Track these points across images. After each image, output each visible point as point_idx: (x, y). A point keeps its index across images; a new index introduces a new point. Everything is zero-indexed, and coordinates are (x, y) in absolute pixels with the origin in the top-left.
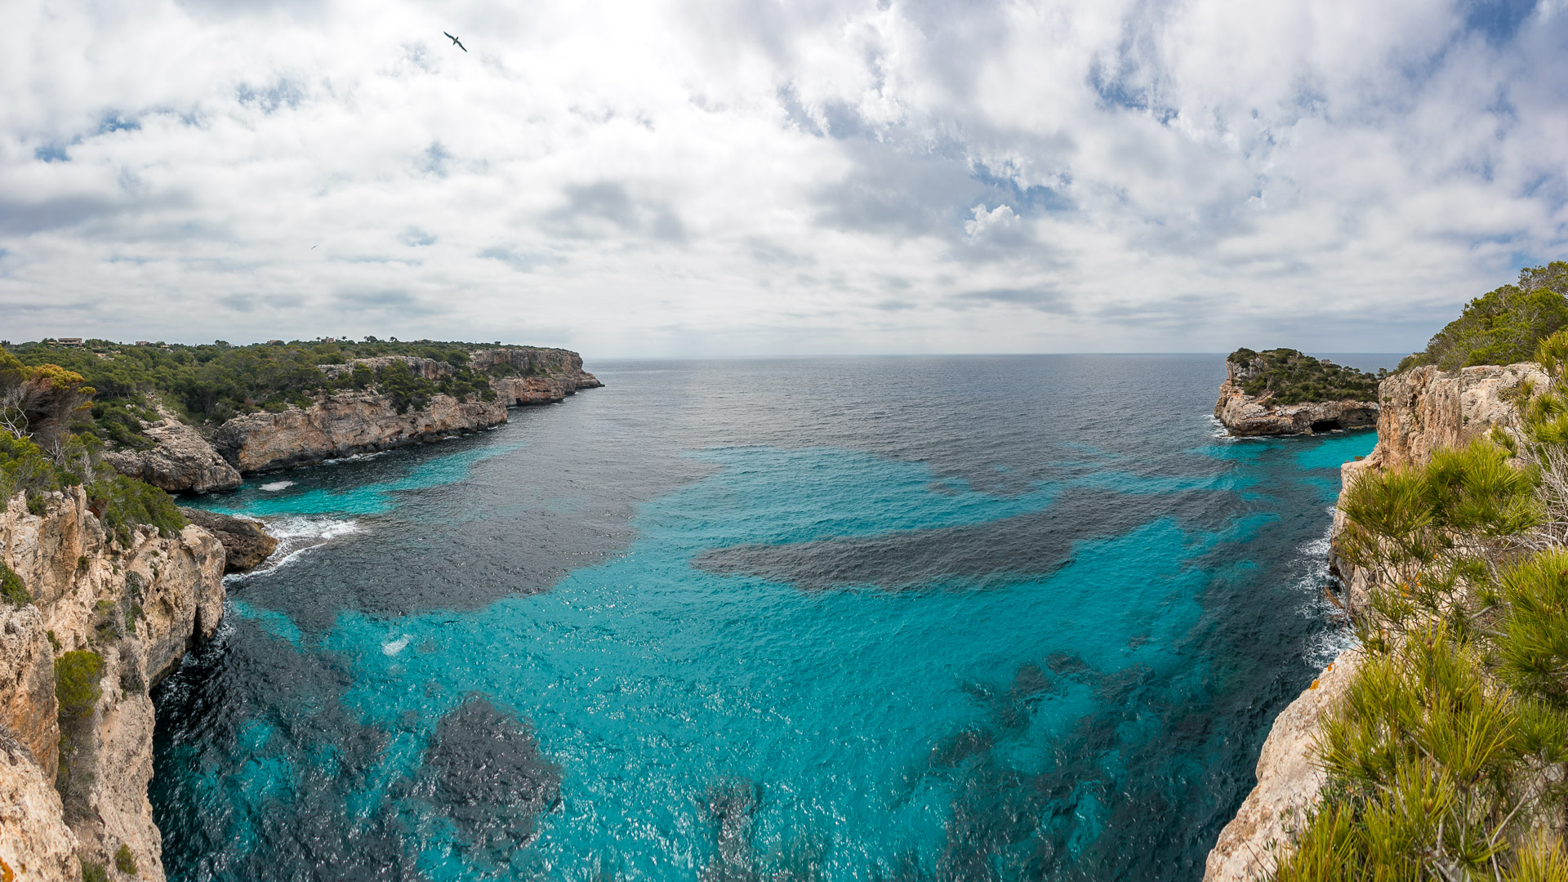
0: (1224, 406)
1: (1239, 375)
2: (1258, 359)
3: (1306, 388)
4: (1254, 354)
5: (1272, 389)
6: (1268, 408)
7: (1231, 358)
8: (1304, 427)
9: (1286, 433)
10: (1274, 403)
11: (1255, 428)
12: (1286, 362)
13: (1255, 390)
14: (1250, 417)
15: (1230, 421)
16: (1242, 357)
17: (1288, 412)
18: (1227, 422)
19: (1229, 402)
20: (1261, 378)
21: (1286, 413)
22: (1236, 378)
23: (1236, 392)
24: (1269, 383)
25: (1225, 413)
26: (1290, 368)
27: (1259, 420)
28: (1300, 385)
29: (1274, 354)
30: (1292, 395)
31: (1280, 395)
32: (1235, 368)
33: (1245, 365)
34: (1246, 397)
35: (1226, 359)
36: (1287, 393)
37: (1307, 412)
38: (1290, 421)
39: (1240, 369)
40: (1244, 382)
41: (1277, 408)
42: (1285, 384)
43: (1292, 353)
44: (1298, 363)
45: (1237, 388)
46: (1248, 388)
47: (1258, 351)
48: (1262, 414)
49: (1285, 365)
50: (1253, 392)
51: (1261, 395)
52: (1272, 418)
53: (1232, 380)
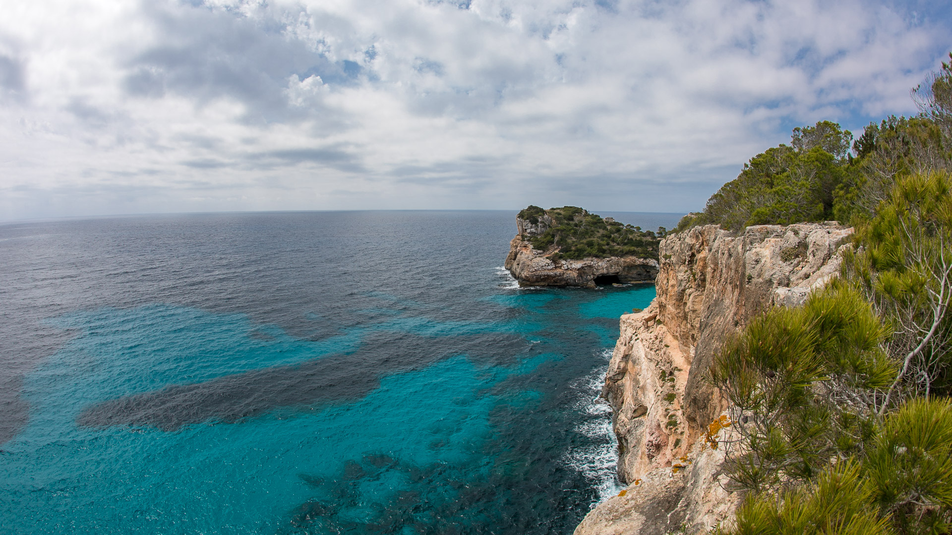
0: (515, 259)
3: (590, 244)
4: (543, 212)
8: (588, 281)
11: (543, 280)
14: (538, 270)
18: (517, 274)
21: (572, 267)
23: (526, 247)
27: (546, 273)
29: (562, 212)
30: (577, 250)
32: (525, 224)
33: (534, 222)
34: (534, 252)
36: (573, 248)
38: (575, 274)
39: (530, 225)
40: (533, 238)
44: (584, 221)
50: (541, 247)
52: (558, 271)
53: (523, 236)
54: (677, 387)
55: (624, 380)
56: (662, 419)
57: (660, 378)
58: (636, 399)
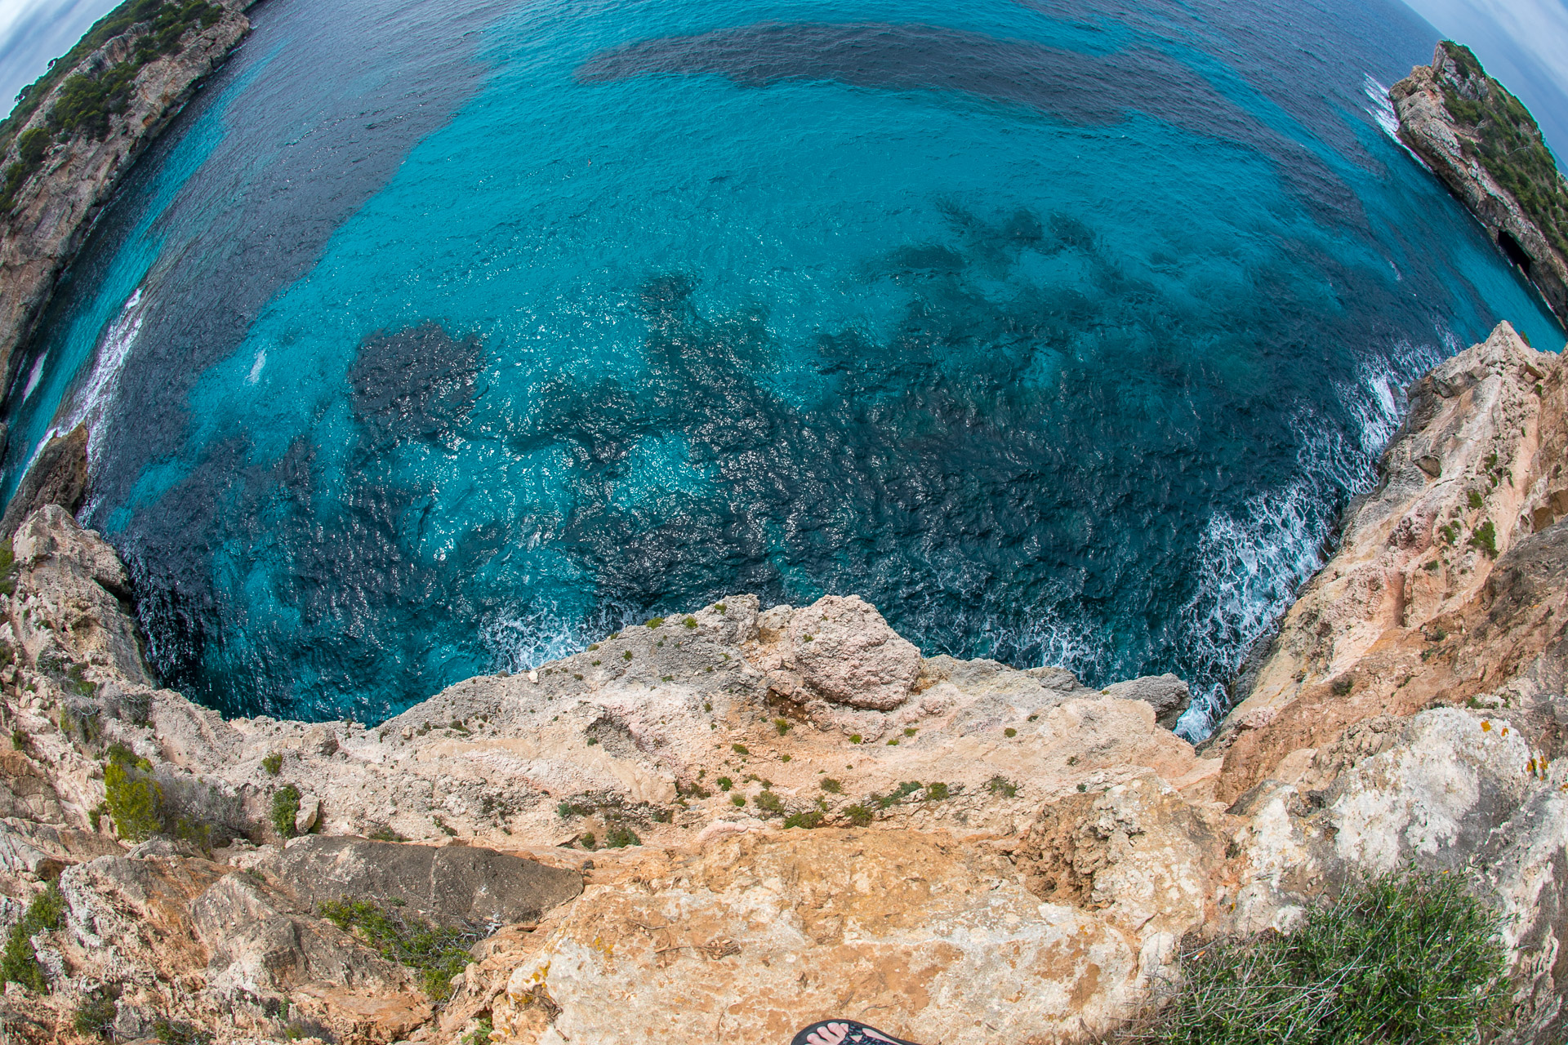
0: (1409, 94)
1: (1448, 76)
3: (1523, 183)
4: (1482, 75)
5: (1482, 134)
8: (1491, 223)
9: (1465, 202)
10: (1475, 154)
11: (1434, 158)
12: (1517, 125)
14: (1436, 139)
15: (1406, 119)
17: (1484, 183)
18: (1403, 116)
19: (1416, 94)
20: (1475, 108)
21: (1481, 182)
22: (1441, 76)
23: (1433, 92)
24: (1482, 125)
25: (1404, 103)
26: (1518, 136)
27: (1444, 153)
28: (1518, 169)
29: (1507, 98)
30: (1502, 170)
32: (1446, 61)
33: (1462, 71)
34: (1442, 110)
36: (1498, 161)
38: (1481, 197)
39: (1453, 70)
40: (1449, 91)
41: (1475, 164)
42: (1502, 148)
43: (1531, 122)
44: (1532, 143)
45: (1436, 88)
46: (1451, 103)
48: (1452, 151)
49: (1513, 125)
51: (1463, 127)
52: (1461, 168)
53: (1436, 75)
54: (1491, 499)
55: (1445, 402)
56: (1445, 512)
57: (1486, 459)
58: (1439, 445)
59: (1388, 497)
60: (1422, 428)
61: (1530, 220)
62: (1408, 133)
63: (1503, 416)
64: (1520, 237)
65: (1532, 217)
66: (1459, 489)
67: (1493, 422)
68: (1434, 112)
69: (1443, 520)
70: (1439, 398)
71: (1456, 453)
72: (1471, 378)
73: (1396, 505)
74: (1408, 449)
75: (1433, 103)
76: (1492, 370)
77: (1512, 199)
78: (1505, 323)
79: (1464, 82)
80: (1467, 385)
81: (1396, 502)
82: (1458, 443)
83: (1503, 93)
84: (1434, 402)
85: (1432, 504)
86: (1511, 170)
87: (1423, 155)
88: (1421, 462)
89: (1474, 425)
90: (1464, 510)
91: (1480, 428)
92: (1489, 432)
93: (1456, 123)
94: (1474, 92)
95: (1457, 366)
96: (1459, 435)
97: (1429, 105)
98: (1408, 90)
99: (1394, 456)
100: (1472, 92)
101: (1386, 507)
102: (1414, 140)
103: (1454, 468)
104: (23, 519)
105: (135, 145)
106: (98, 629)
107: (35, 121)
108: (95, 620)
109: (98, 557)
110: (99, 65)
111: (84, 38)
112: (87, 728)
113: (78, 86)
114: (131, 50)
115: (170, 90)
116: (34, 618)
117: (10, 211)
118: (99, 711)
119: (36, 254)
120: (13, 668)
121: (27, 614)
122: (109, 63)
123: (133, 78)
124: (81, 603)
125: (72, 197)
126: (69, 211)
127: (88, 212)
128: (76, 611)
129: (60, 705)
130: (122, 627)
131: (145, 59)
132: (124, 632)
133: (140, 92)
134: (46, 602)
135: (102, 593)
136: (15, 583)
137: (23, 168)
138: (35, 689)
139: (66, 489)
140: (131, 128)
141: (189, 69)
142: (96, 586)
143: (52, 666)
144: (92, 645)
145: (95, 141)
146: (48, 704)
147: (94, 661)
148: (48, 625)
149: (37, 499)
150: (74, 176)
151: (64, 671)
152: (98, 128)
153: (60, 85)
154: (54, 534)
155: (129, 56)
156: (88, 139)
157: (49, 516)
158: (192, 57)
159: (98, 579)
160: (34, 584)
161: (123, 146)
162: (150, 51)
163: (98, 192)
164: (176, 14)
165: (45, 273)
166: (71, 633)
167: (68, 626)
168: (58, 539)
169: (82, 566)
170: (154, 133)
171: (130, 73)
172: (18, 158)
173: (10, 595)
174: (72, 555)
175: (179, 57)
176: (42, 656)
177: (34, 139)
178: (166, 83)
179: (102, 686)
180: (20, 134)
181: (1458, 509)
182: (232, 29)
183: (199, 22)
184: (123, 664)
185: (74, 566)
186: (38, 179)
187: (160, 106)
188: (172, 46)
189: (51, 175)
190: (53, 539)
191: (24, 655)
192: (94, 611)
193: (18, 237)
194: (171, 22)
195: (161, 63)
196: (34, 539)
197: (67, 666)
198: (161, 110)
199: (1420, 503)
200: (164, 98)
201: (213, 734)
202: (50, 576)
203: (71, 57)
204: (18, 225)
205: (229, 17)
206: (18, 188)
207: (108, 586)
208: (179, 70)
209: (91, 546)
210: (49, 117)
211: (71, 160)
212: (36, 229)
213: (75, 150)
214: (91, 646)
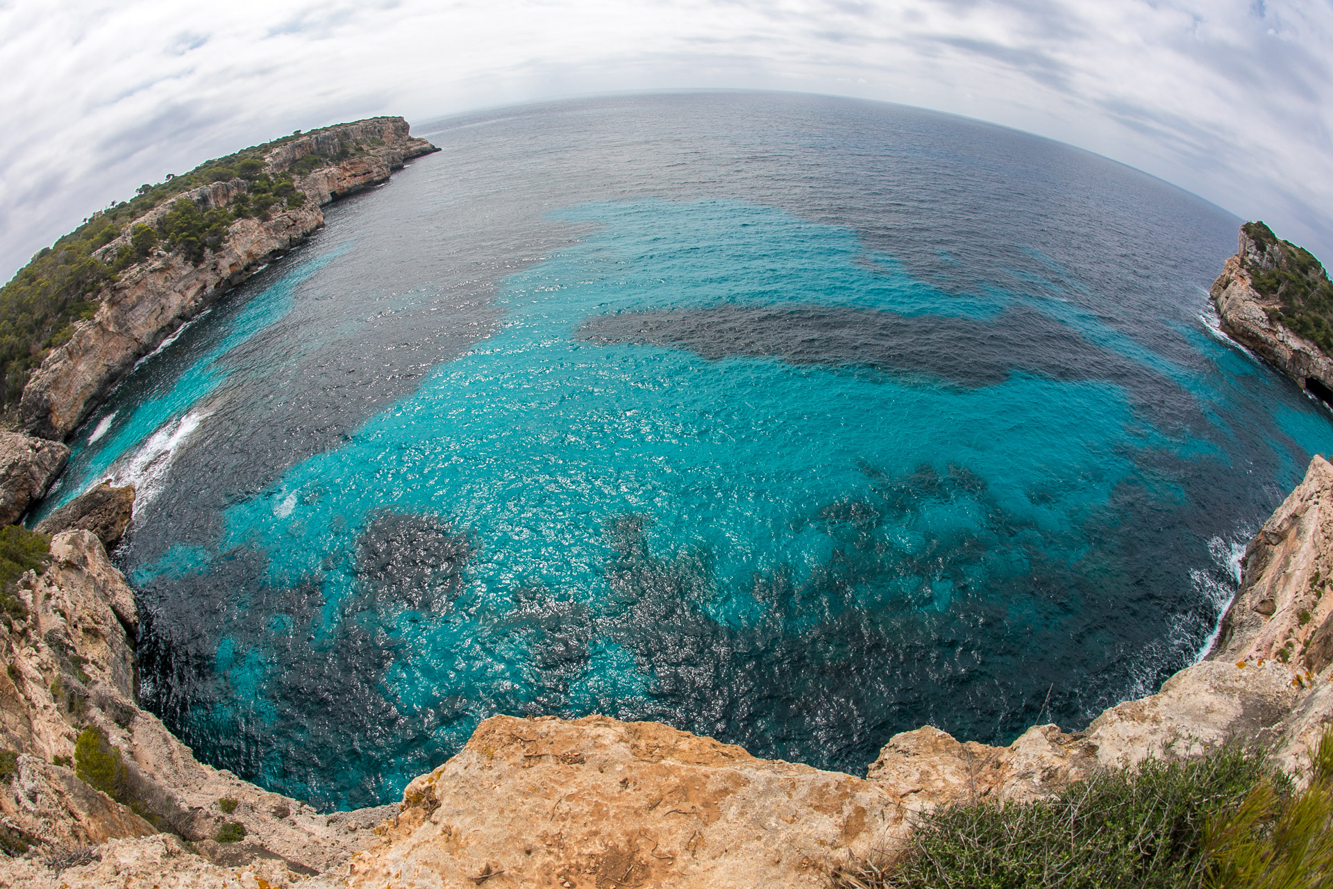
0: (1225, 288)
1: (1251, 256)
2: (1276, 248)
3: (1318, 324)
4: (1275, 241)
5: (1283, 297)
6: (1270, 320)
7: (1247, 228)
8: (1299, 375)
9: (1278, 367)
10: (1279, 319)
12: (1306, 273)
13: (1264, 287)
14: (1249, 320)
15: (1226, 312)
16: (1259, 235)
17: (1289, 342)
18: (1222, 310)
19: (1230, 285)
20: (1274, 276)
21: (1287, 342)
22: (1246, 259)
23: (1242, 277)
24: (1281, 289)
25: (1222, 298)
26: (1309, 284)
27: (1256, 330)
28: (1313, 314)
29: (1296, 253)
30: (1300, 322)
31: (1289, 312)
32: (1248, 244)
33: (1261, 248)
34: (1251, 291)
35: (1240, 227)
36: (1297, 316)
37: (1308, 356)
38: (1288, 355)
39: (1254, 249)
40: (1254, 270)
41: (1280, 328)
42: (1298, 302)
43: (1315, 264)
44: (1319, 283)
45: (1244, 272)
46: (1257, 281)
47: (1280, 237)
48: (1262, 325)
49: (1304, 275)
50: (1263, 289)
51: (1268, 299)
52: (1271, 338)
53: (1242, 260)
54: (1317, 609)
55: (1276, 548)
56: (1280, 638)
57: (1311, 580)
58: (1273, 587)
59: (1233, 646)
60: (1258, 579)
61: (1328, 356)
62: (1228, 324)
63: (1322, 537)
64: (1322, 376)
65: (1329, 352)
66: (1289, 614)
67: (1315, 546)
68: (1244, 297)
69: (1280, 644)
70: (1270, 547)
71: (1287, 587)
72: (1294, 517)
73: (1240, 650)
74: (1247, 601)
75: (1243, 287)
76: (1310, 502)
77: (1311, 345)
78: (1317, 457)
79: (1263, 255)
80: (1292, 525)
81: (1240, 648)
82: (1288, 577)
83: (1292, 249)
84: (1267, 553)
85: (1269, 636)
86: (1308, 318)
87: (1241, 339)
88: (1260, 608)
89: (1300, 556)
90: (1296, 630)
91: (1305, 556)
92: (1313, 555)
93: (1263, 297)
94: (1271, 261)
95: (1282, 514)
96: (1288, 571)
97: (1240, 291)
98: (1224, 284)
99: (1236, 611)
100: (1270, 262)
101: (1231, 656)
102: (1233, 328)
103: (1286, 601)
104: (66, 528)
105: (219, 283)
106: (104, 644)
107: (147, 219)
108: (103, 635)
109: (118, 593)
110: (204, 200)
111: (198, 169)
112: (74, 704)
113: (185, 210)
114: (231, 200)
115: (255, 249)
116: (53, 602)
117: (114, 282)
118: (88, 697)
119: (126, 330)
120: (25, 625)
121: (48, 596)
122: (212, 202)
123: (229, 225)
124: (96, 617)
125: (163, 301)
126: (159, 311)
127: (173, 320)
128: (89, 619)
129: (56, 673)
130: (124, 654)
131: (240, 214)
132: (125, 659)
133: (231, 240)
134: (66, 597)
135: (115, 621)
136: (46, 568)
137: (131, 253)
138: (38, 650)
139: (105, 527)
140: (219, 267)
141: (272, 238)
142: (111, 613)
143: (58, 644)
144: (96, 652)
145: (190, 263)
146: (45, 667)
147: (94, 662)
148: (63, 615)
149: (81, 521)
150: (168, 284)
151: (67, 655)
152: (194, 253)
153: (173, 200)
154: (88, 554)
155: (228, 204)
156: (185, 259)
157: (86, 539)
158: (276, 228)
159: (113, 608)
160: (61, 580)
161: (211, 279)
162: (245, 208)
163: (184, 307)
164: (270, 185)
165: (130, 351)
166: (81, 633)
167: (80, 626)
168: (90, 560)
169: (104, 592)
170: (236, 281)
171: (226, 219)
172: (129, 239)
173: (39, 574)
174: (98, 579)
175: (266, 224)
176: (51, 632)
177: (144, 234)
178: (252, 242)
179: (96, 682)
180: (135, 223)
181: (1291, 630)
182: (309, 218)
183: (285, 200)
184: (117, 680)
185: (97, 588)
186: (141, 270)
187: (245, 260)
188: (262, 212)
189: (151, 272)
190: (85, 558)
191: (36, 623)
192: (105, 629)
193: (115, 308)
194: (265, 191)
195: (252, 223)
196: (70, 547)
197: (71, 652)
198: (245, 263)
199: (1258, 640)
200: (250, 254)
201: (181, 763)
202: (75, 582)
203: (185, 180)
204: (117, 298)
205: (309, 206)
206: (125, 268)
207: (121, 619)
208: (264, 235)
209: (115, 582)
210: (159, 222)
211: (168, 269)
212: (130, 310)
213: (173, 262)
214: (94, 651)
